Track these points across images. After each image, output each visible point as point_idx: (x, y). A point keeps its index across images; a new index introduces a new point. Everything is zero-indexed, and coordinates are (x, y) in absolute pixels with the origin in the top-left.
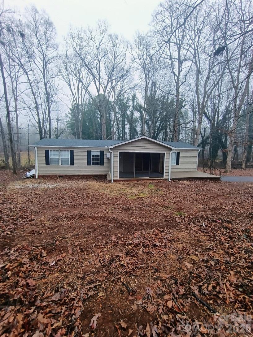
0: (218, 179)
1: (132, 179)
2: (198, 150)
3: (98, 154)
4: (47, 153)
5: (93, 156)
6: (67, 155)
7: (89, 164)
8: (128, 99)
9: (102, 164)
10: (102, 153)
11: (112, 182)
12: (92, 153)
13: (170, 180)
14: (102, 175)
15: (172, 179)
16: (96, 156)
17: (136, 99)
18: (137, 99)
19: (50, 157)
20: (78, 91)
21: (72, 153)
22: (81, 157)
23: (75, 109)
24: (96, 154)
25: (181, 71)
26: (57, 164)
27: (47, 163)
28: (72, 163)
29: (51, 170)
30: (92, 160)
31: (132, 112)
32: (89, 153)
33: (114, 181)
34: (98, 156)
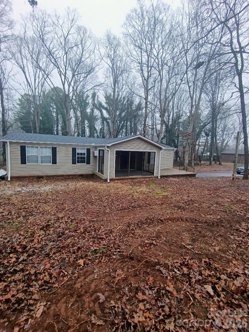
0: (194, 175)
1: (127, 177)
2: (174, 150)
3: (84, 152)
4: (23, 150)
5: (78, 154)
6: (48, 152)
7: (74, 162)
8: (88, 96)
9: (88, 163)
10: (88, 150)
11: (108, 181)
12: (78, 151)
13: (159, 178)
14: (89, 175)
15: (161, 177)
16: (81, 154)
17: (96, 96)
18: (98, 97)
19: (27, 155)
20: (35, 80)
21: (54, 150)
22: (64, 155)
23: (26, 100)
24: (81, 152)
25: (150, 76)
26: (36, 163)
27: (23, 161)
28: (54, 162)
29: (28, 170)
30: (77, 159)
31: (92, 110)
32: (74, 150)
33: (110, 180)
34: (84, 154)
